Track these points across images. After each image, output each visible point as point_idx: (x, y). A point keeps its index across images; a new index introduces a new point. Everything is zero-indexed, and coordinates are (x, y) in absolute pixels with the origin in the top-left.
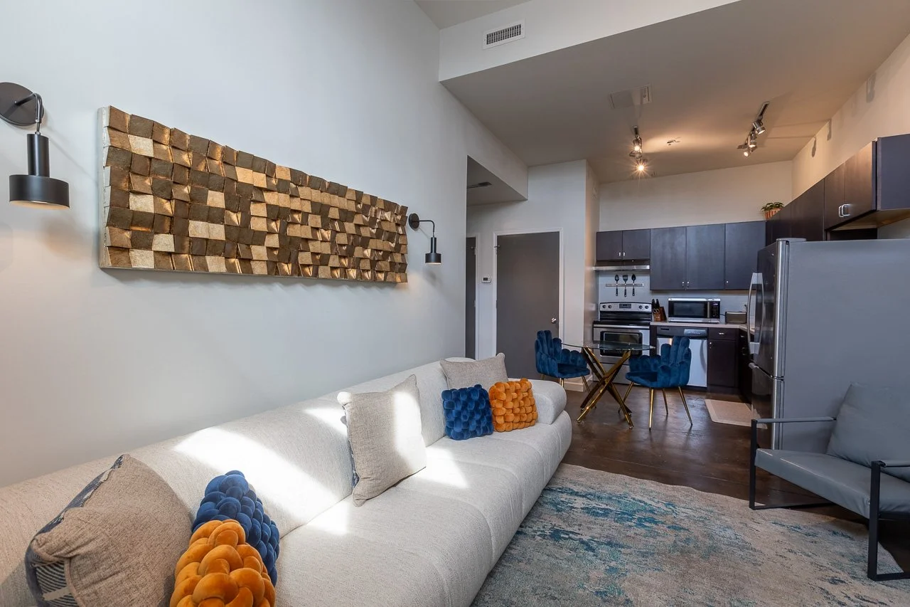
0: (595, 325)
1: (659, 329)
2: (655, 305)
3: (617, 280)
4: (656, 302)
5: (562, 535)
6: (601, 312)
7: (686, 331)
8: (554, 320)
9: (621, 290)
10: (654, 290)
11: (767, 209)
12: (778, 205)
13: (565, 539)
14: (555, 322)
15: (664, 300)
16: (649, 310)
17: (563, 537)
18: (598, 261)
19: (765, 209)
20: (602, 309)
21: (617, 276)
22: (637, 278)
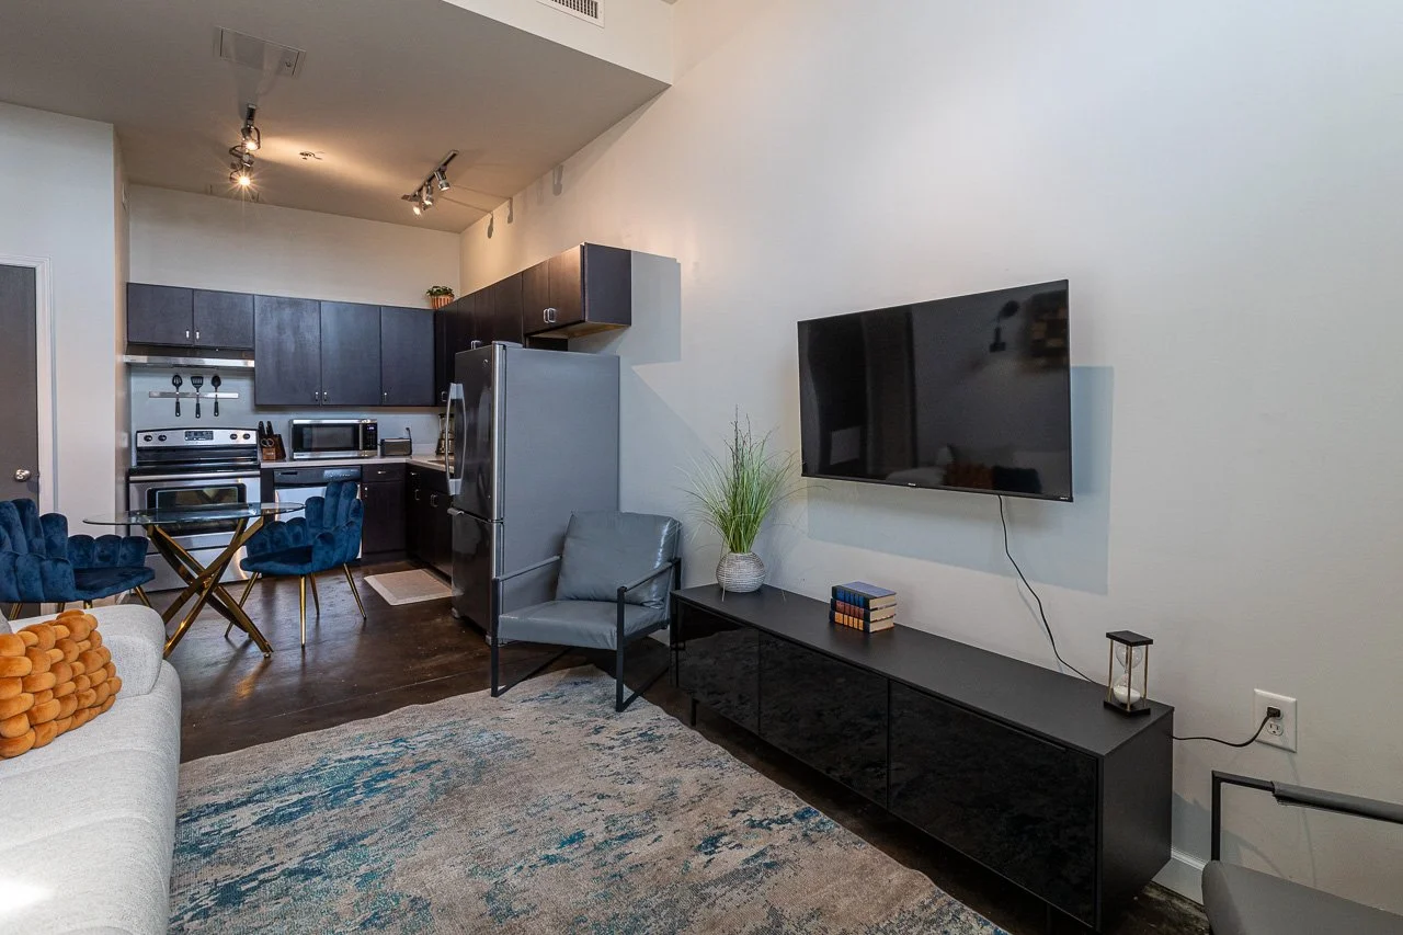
0: (132, 478)
1: (278, 475)
2: (265, 434)
3: (177, 386)
4: (266, 425)
5: (243, 888)
6: (139, 450)
7: (327, 472)
8: (22, 474)
9: (188, 405)
10: (259, 407)
11: (435, 293)
12: (447, 292)
13: (254, 889)
14: (27, 479)
15: (281, 423)
16: (253, 440)
17: (247, 890)
18: (130, 344)
19: (431, 293)
20: (142, 443)
21: (177, 376)
22: (223, 382)
